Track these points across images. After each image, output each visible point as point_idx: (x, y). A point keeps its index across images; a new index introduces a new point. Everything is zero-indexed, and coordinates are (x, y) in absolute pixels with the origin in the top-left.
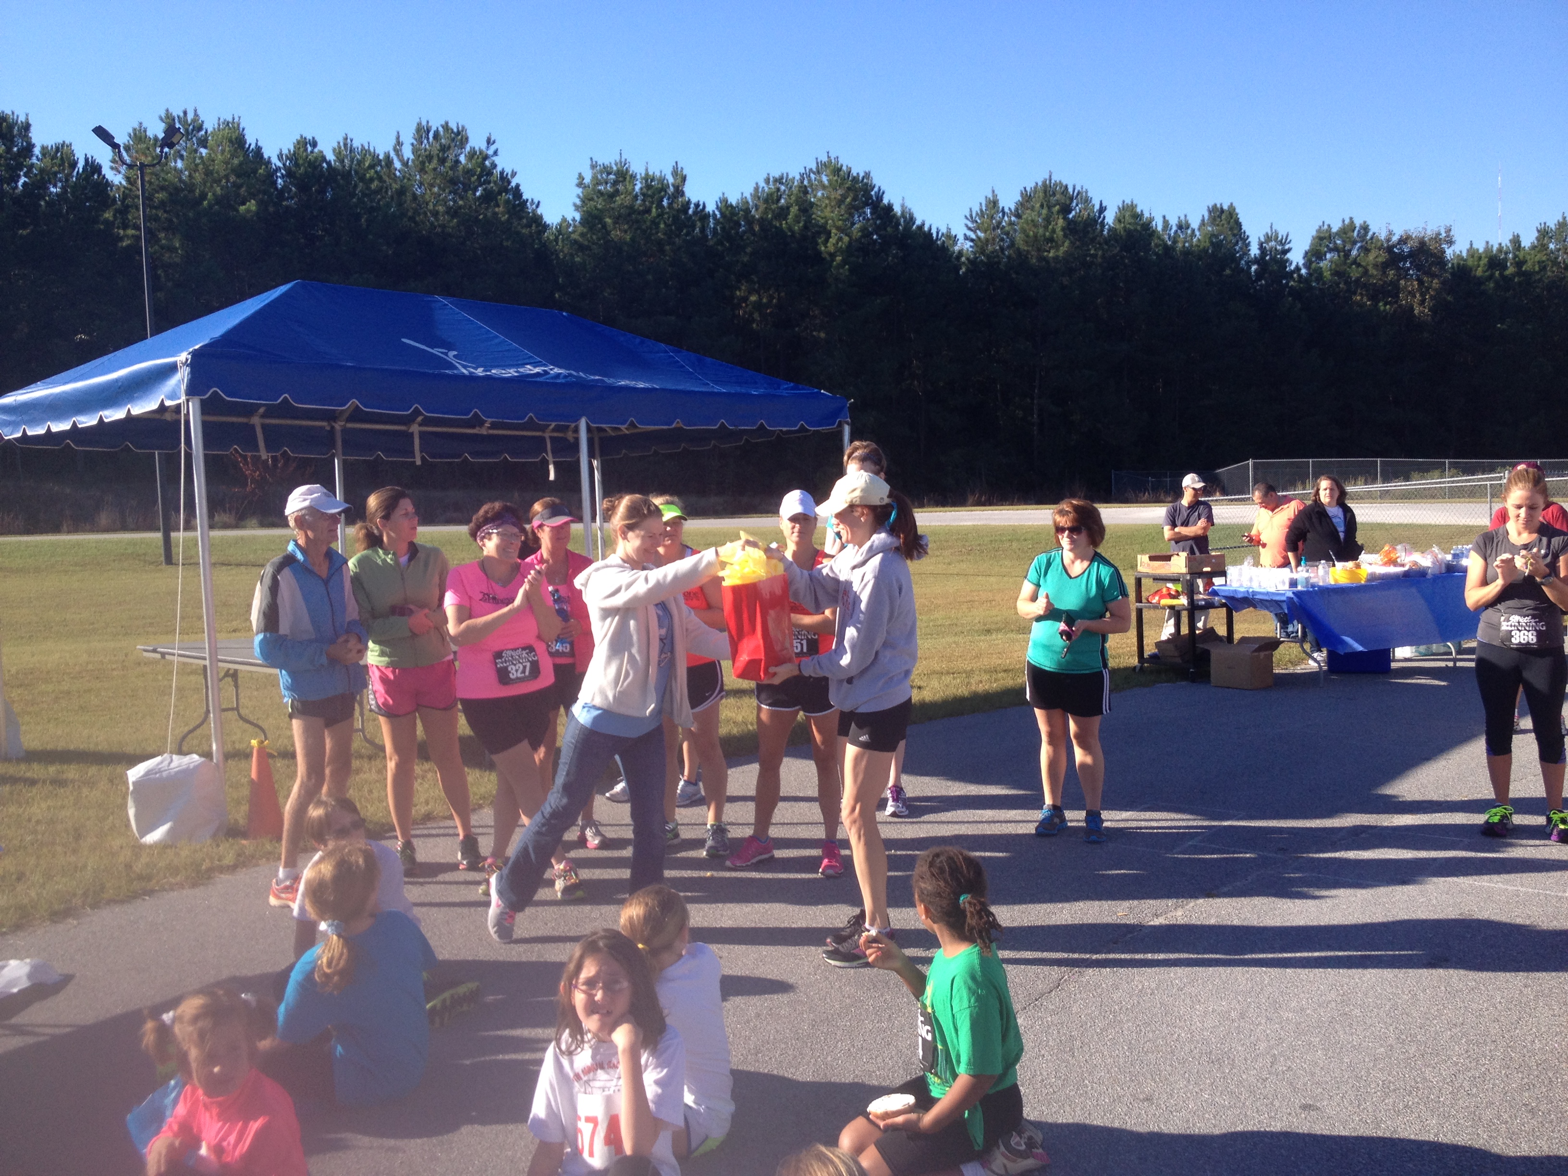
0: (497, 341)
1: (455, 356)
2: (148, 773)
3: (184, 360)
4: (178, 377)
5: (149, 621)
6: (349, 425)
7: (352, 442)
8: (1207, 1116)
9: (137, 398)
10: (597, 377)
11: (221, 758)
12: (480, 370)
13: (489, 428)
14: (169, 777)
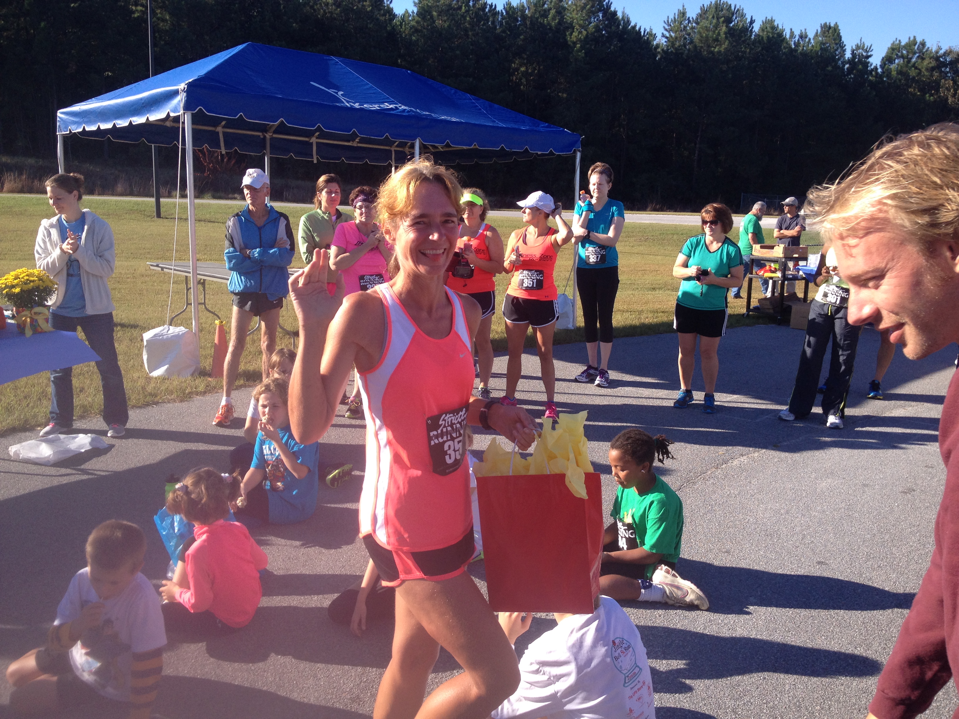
0: (367, 87)
1: (342, 95)
2: (155, 336)
3: (183, 88)
4: (179, 98)
6: (275, 136)
7: (277, 146)
8: (761, 563)
9: (153, 110)
10: (427, 113)
11: (197, 330)
12: (357, 104)
13: (358, 142)
14: (167, 339)
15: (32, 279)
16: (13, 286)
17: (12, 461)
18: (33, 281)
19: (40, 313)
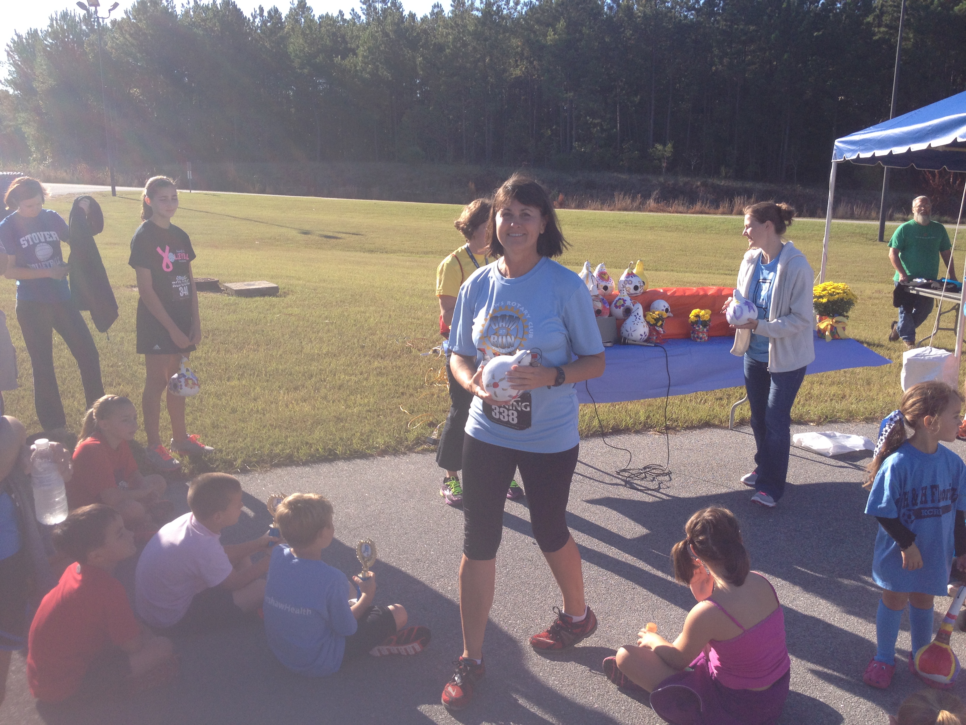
2: (916, 356)
5: (871, 274)
9: (939, 137)
11: (959, 353)
14: (929, 360)
15: (838, 291)
16: (821, 297)
17: (795, 447)
18: (838, 293)
19: (840, 322)
